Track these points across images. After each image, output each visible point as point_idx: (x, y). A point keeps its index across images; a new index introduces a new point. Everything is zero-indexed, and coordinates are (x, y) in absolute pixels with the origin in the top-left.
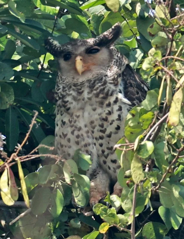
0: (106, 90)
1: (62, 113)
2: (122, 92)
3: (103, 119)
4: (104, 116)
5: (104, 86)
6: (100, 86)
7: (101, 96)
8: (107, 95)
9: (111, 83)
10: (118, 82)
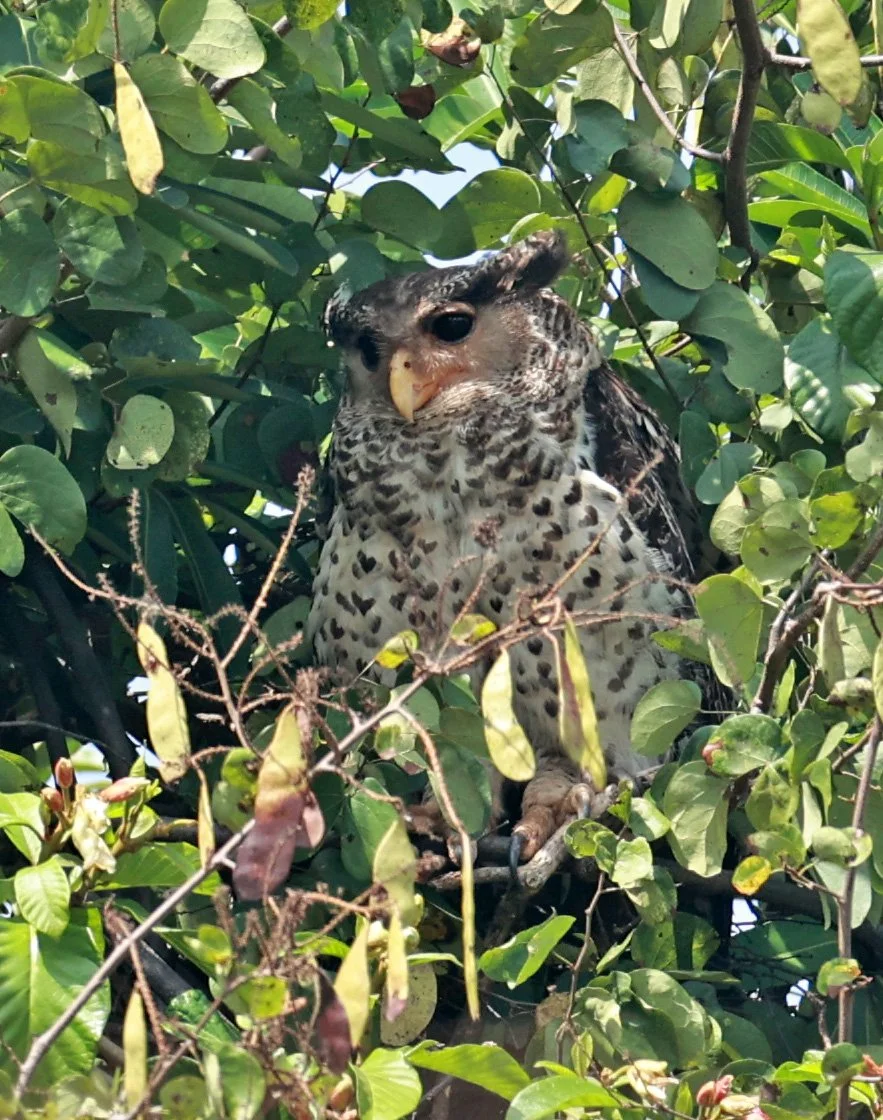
0: (531, 456)
1: (366, 532)
2: (591, 465)
3: (536, 553)
4: (538, 540)
5: (525, 441)
6: (508, 440)
7: (515, 474)
8: (538, 473)
9: (549, 431)
10: (572, 428)
